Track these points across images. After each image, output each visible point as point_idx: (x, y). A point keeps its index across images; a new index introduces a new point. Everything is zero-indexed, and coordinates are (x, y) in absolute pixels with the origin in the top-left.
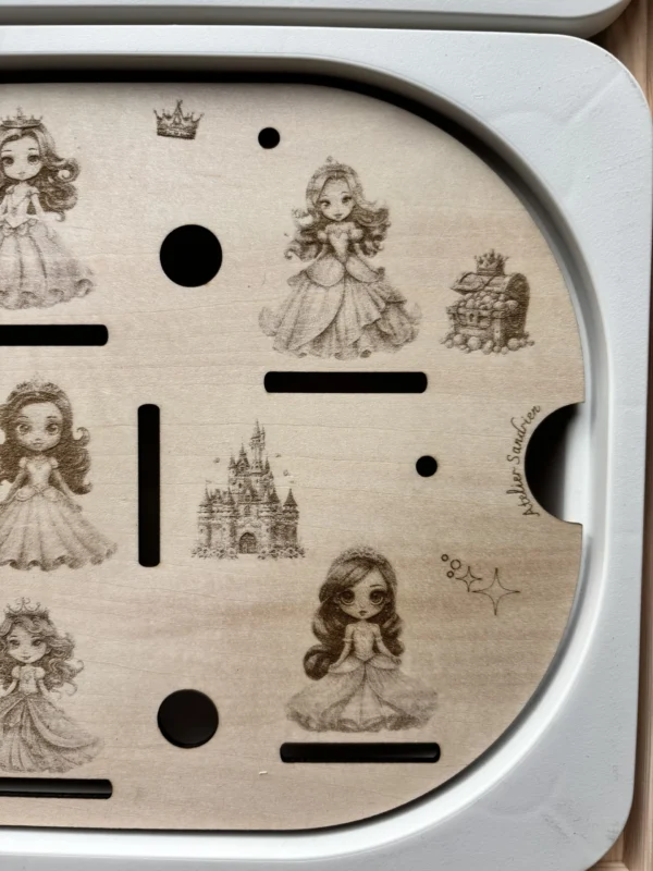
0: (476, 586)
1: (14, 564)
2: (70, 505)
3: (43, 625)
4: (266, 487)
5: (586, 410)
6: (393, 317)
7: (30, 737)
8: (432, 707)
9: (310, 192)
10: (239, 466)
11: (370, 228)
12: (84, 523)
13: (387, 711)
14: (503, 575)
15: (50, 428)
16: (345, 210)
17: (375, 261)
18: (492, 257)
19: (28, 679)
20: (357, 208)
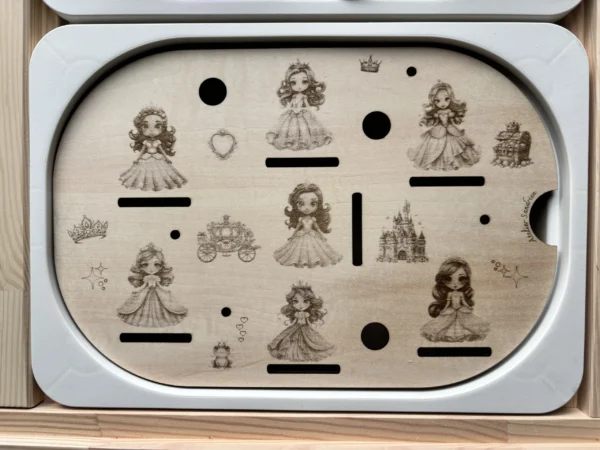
0: (507, 274)
1: (296, 265)
2: (322, 239)
3: (309, 293)
4: (411, 230)
5: (557, 193)
6: (469, 152)
7: (302, 345)
8: (488, 330)
9: (431, 96)
10: (398, 221)
11: (458, 112)
12: (328, 246)
13: (467, 332)
14: (520, 270)
15: (312, 204)
16: (447, 104)
17: (461, 127)
18: (514, 124)
19: (302, 317)
20: (451, 103)
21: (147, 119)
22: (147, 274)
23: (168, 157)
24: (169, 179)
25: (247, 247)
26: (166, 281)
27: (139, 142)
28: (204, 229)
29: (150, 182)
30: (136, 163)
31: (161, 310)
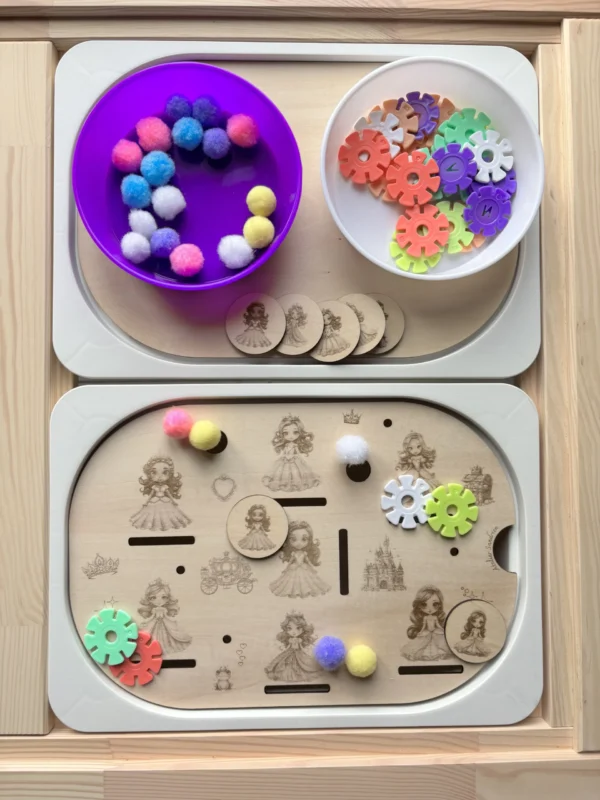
2: (312, 570)
3: (302, 621)
4: (390, 562)
5: (516, 527)
9: (405, 444)
10: (379, 554)
13: (441, 652)
15: (304, 540)
18: (477, 468)
19: (295, 643)
20: (423, 450)
21: (155, 466)
22: (155, 606)
23: (175, 500)
24: (176, 520)
25: (245, 580)
26: (173, 613)
27: (148, 487)
28: (206, 565)
29: (158, 523)
30: (145, 506)
31: (168, 638)
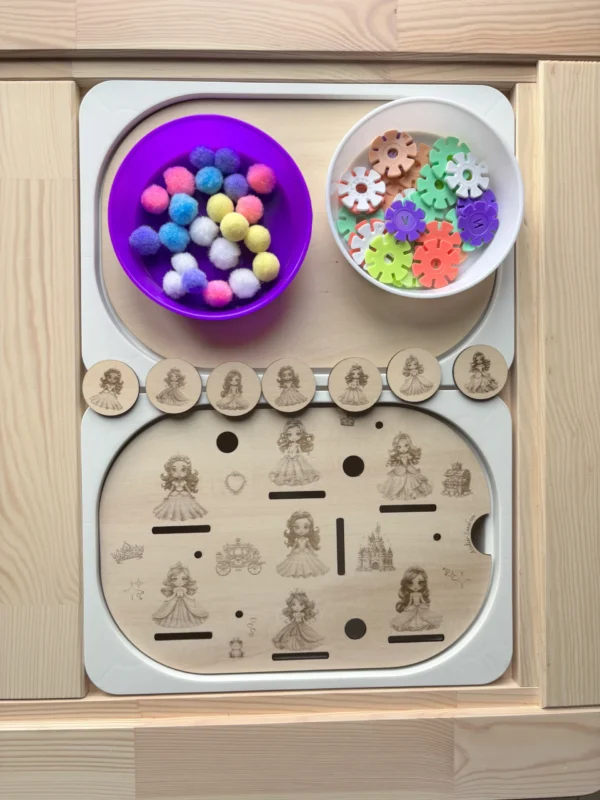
0: (455, 578)
1: (293, 576)
2: (313, 554)
3: (304, 598)
5: (491, 515)
6: (424, 485)
7: (299, 638)
8: (440, 621)
9: (394, 443)
10: (372, 539)
11: (414, 455)
12: (318, 560)
13: (425, 623)
14: (464, 574)
15: (306, 527)
16: (406, 449)
17: (417, 467)
18: (457, 464)
19: (298, 616)
20: (410, 448)
21: (175, 464)
22: (176, 587)
23: (193, 494)
24: (193, 511)
25: (255, 563)
26: (192, 592)
27: (169, 483)
28: (221, 550)
29: (178, 514)
30: (166, 499)
31: (188, 614)
